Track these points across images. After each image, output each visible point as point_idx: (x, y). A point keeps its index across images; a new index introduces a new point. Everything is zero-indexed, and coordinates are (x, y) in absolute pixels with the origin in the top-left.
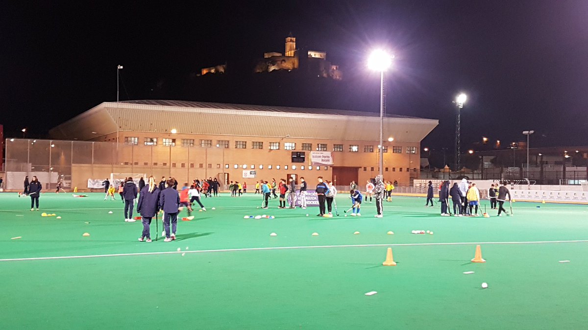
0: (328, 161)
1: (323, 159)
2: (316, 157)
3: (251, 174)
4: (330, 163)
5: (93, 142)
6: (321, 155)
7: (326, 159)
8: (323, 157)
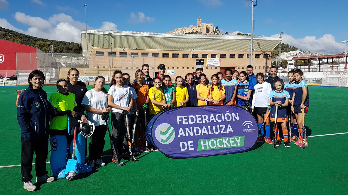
0: (218, 64)
1: (214, 62)
2: (210, 61)
3: (172, 72)
4: (219, 65)
5: (71, 54)
6: (213, 60)
7: (217, 63)
8: (214, 61)
